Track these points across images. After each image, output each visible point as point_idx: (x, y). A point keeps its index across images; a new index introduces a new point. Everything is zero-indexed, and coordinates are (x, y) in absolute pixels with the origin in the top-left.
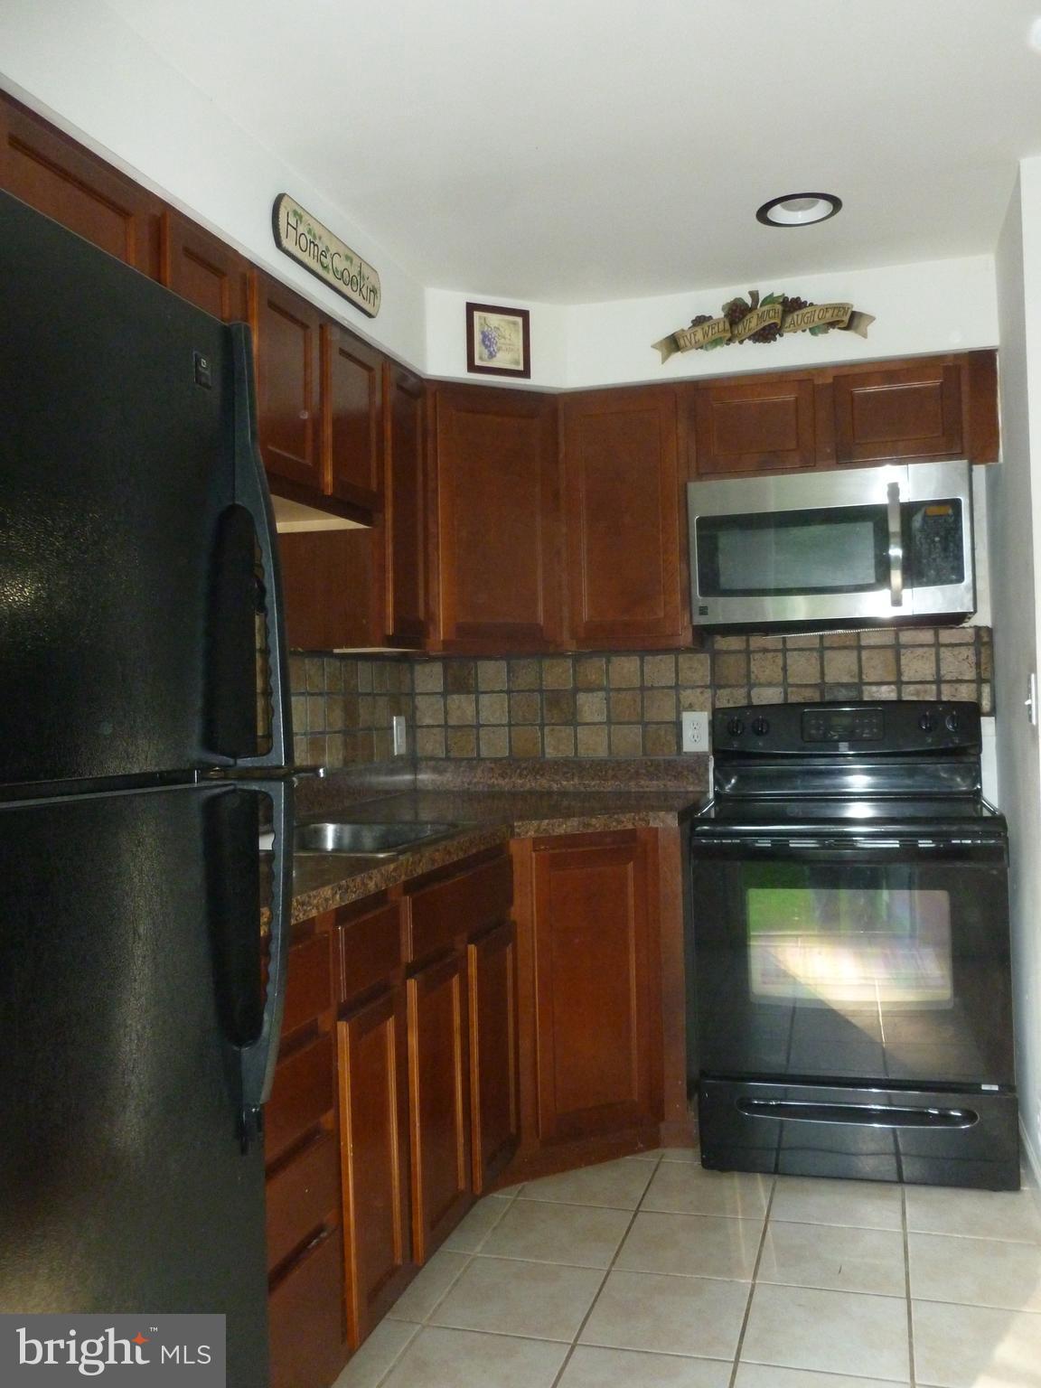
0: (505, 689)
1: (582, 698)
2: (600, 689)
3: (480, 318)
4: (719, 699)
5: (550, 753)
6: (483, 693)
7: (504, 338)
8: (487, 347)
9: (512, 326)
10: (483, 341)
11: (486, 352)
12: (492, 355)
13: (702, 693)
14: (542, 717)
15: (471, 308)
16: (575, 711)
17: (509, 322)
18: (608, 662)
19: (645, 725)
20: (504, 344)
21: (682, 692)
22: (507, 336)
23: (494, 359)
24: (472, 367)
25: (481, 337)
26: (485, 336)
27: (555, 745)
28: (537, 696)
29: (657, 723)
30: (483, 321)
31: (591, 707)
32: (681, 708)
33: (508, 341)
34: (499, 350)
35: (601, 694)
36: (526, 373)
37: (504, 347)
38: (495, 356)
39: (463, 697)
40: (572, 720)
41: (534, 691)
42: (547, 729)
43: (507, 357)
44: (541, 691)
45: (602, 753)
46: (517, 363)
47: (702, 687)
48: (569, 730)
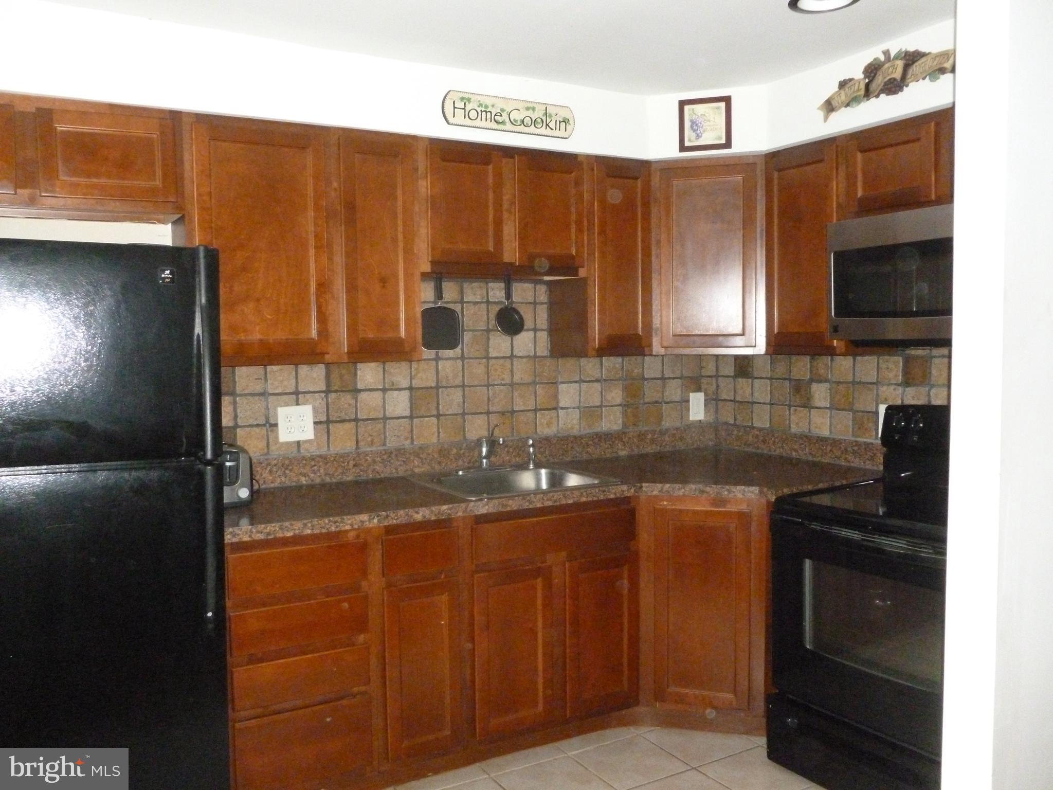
0: (769, 376)
1: (815, 387)
2: (826, 381)
3: (689, 110)
4: (906, 396)
5: (794, 429)
6: (756, 378)
7: (709, 121)
8: (694, 131)
9: (716, 110)
10: (692, 127)
11: (694, 135)
12: (698, 137)
13: (894, 389)
14: (790, 400)
15: (682, 104)
16: (809, 398)
17: (713, 108)
18: (832, 360)
19: (855, 412)
20: (709, 126)
21: (880, 388)
22: (712, 119)
23: (701, 139)
24: (683, 148)
25: (690, 123)
26: (693, 123)
27: (798, 423)
28: (787, 383)
29: (863, 412)
30: (691, 112)
31: (820, 394)
32: (879, 401)
33: (712, 123)
34: (704, 131)
35: (827, 385)
36: (728, 144)
37: (708, 128)
38: (701, 137)
39: (744, 380)
40: (807, 405)
41: (785, 379)
42: (792, 409)
43: (713, 134)
44: (790, 380)
45: (826, 433)
46: (720, 138)
47: (896, 384)
48: (806, 411)
